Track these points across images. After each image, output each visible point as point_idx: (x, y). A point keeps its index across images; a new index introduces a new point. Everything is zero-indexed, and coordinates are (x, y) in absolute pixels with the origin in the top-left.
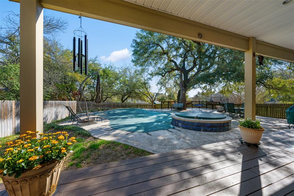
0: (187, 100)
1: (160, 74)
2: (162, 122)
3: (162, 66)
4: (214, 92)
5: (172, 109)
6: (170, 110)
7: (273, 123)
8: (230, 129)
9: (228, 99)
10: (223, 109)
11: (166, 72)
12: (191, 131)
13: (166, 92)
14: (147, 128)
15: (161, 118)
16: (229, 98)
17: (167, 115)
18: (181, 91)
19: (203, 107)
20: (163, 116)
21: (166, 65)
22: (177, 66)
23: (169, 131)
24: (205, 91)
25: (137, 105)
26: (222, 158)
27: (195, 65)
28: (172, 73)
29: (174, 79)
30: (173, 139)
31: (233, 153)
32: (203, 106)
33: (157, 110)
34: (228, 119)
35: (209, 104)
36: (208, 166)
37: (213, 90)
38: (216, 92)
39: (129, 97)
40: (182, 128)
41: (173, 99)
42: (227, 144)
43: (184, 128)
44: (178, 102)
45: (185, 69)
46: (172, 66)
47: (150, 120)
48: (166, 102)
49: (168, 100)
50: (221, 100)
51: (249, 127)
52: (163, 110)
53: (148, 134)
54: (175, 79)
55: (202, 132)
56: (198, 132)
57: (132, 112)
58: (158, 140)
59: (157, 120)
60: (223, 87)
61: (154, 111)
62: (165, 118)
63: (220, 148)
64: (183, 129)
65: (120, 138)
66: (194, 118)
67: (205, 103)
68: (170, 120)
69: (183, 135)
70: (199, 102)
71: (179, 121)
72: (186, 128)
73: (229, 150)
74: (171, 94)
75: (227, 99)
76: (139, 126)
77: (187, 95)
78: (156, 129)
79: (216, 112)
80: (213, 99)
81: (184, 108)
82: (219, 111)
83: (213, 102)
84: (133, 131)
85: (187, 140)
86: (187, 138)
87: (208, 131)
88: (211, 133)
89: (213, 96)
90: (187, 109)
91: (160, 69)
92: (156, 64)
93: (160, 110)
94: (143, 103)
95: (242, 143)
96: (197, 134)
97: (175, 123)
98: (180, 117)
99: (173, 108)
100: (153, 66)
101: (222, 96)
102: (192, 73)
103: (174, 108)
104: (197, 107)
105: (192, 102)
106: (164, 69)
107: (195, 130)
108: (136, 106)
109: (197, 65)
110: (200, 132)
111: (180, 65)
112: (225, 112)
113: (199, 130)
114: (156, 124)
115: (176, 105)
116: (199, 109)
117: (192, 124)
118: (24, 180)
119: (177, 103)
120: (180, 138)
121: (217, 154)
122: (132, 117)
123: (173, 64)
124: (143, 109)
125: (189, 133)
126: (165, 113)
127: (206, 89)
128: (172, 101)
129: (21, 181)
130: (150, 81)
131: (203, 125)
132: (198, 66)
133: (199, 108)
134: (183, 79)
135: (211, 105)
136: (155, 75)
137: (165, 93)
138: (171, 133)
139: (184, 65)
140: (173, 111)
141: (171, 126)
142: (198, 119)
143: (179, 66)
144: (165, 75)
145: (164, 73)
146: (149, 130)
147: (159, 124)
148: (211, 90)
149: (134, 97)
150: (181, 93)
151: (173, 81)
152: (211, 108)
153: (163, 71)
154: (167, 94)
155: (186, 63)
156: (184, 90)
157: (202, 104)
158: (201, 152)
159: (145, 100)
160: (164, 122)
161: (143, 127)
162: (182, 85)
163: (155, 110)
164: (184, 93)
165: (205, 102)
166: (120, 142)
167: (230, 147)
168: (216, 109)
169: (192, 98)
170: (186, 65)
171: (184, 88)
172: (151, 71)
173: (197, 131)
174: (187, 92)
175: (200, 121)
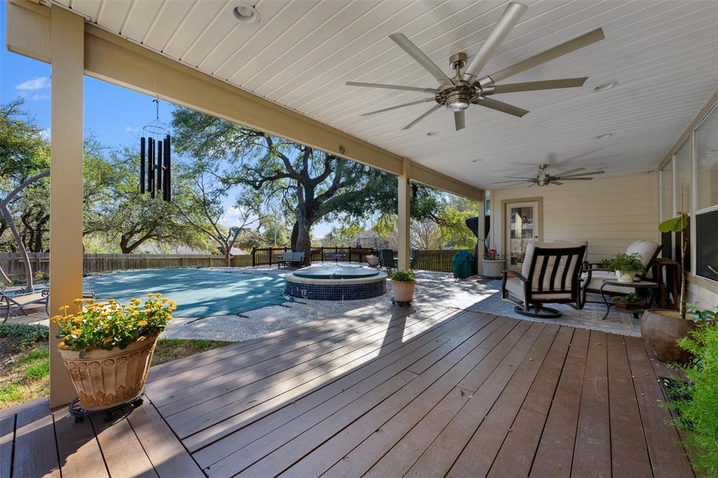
0: (312, 245)
1: (248, 182)
2: (264, 292)
3: (254, 163)
4: (363, 228)
5: (279, 266)
6: (275, 267)
7: (441, 279)
8: (385, 293)
9: (388, 242)
10: (377, 261)
11: (265, 179)
12: (324, 302)
13: (261, 224)
14: (236, 307)
15: (260, 285)
16: (390, 240)
17: (271, 279)
18: (300, 226)
19: (343, 260)
20: (262, 281)
21: (263, 161)
22: (291, 167)
23: (283, 306)
24: (347, 227)
25: (181, 259)
26: (370, 321)
27: (328, 171)
28: (278, 182)
29: (282, 197)
30: (294, 318)
31: (381, 315)
32: (343, 257)
33: (243, 269)
34: (383, 275)
35: (355, 253)
36: (352, 332)
37: (361, 224)
38: (367, 229)
39: (148, 236)
40: (309, 298)
41: (278, 244)
42: (376, 307)
43: (312, 299)
44: (294, 250)
45: (308, 177)
46: (279, 167)
47: (233, 291)
48: (260, 250)
49: (265, 245)
50: (376, 244)
51: (401, 280)
52: (258, 269)
53: (241, 316)
54: (284, 197)
55: (343, 301)
56: (336, 302)
57: (174, 277)
58: (265, 323)
59: (252, 289)
60: (379, 219)
61: (237, 272)
62: (267, 284)
63: (368, 312)
64: (310, 300)
65: (175, 332)
66: (329, 278)
67: (346, 251)
68: (282, 287)
69: (311, 309)
70: (337, 248)
71: (301, 286)
72: (316, 298)
73: (379, 312)
74: (274, 230)
75: (386, 243)
76: (213, 306)
77: (310, 233)
78: (255, 305)
79: (366, 267)
80: (361, 243)
81: (306, 262)
82: (371, 266)
83: (361, 248)
84: (201, 317)
85: (320, 316)
86: (319, 314)
87: (353, 299)
88: (356, 301)
89: (362, 236)
90: (313, 265)
91: (249, 169)
92: (236, 154)
93: (250, 269)
94: (197, 252)
95: (394, 303)
96: (335, 305)
97: (293, 291)
98: (303, 279)
99: (282, 262)
100: (229, 160)
101: (377, 236)
102: (322, 186)
103: (285, 262)
104: (331, 260)
105: (322, 248)
106: (258, 171)
107: (331, 300)
108: (177, 262)
109: (332, 171)
110: (340, 302)
111: (297, 166)
112: (381, 266)
113: (337, 298)
114: (252, 297)
115: (290, 255)
116: (335, 264)
117: (327, 287)
118: (124, 357)
119: (291, 251)
120: (307, 315)
121: (363, 319)
122: (180, 290)
123: (281, 161)
124: (205, 269)
125: (321, 305)
126: (265, 274)
127: (348, 222)
128: (276, 247)
129: (118, 359)
130: (221, 198)
131: (345, 287)
132: (333, 175)
133: (337, 260)
134: (304, 198)
135: (357, 254)
136: (236, 183)
137: (258, 228)
138: (288, 309)
139: (306, 166)
140: (282, 269)
141: (288, 298)
142: (335, 278)
143: (294, 169)
144: (260, 185)
145: (260, 179)
146: (242, 309)
147: (259, 296)
148: (358, 223)
149: (168, 239)
150: (300, 230)
151: (281, 201)
152: (357, 261)
153: (257, 175)
154: (262, 230)
155: (309, 162)
156: (306, 223)
157: (340, 253)
158: (344, 320)
159: (202, 247)
160: (268, 292)
161: (225, 306)
162: (302, 213)
163: (236, 269)
164: (306, 230)
165: (347, 248)
166: (180, 338)
167: (380, 309)
168: (367, 262)
169: (321, 241)
170: (309, 167)
171: (307, 218)
172: (224, 171)
173: (335, 300)
174: (312, 227)
175: (340, 282)
